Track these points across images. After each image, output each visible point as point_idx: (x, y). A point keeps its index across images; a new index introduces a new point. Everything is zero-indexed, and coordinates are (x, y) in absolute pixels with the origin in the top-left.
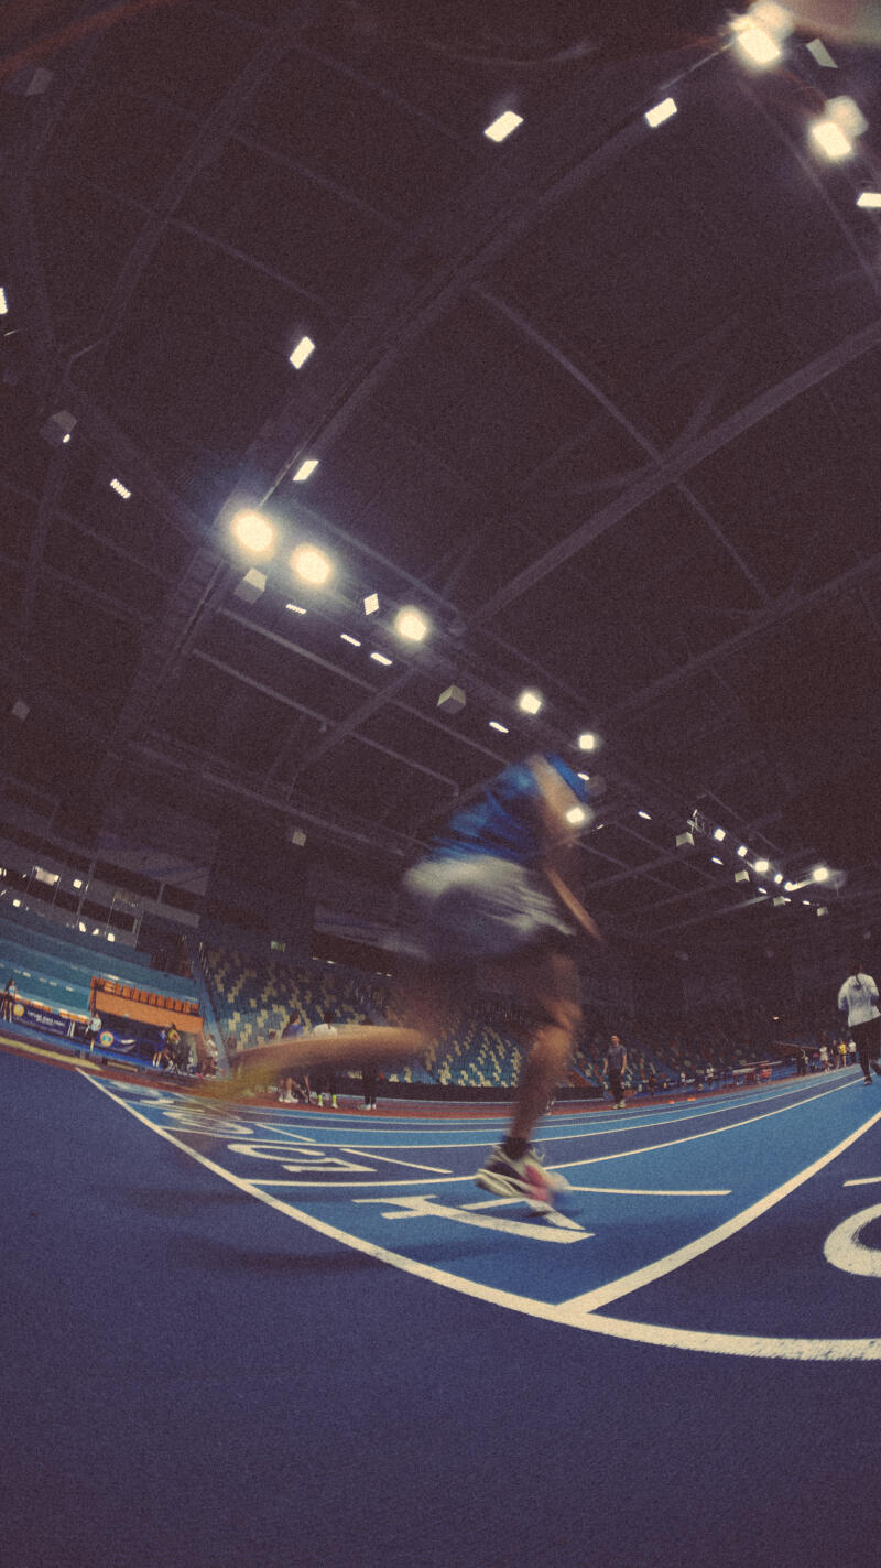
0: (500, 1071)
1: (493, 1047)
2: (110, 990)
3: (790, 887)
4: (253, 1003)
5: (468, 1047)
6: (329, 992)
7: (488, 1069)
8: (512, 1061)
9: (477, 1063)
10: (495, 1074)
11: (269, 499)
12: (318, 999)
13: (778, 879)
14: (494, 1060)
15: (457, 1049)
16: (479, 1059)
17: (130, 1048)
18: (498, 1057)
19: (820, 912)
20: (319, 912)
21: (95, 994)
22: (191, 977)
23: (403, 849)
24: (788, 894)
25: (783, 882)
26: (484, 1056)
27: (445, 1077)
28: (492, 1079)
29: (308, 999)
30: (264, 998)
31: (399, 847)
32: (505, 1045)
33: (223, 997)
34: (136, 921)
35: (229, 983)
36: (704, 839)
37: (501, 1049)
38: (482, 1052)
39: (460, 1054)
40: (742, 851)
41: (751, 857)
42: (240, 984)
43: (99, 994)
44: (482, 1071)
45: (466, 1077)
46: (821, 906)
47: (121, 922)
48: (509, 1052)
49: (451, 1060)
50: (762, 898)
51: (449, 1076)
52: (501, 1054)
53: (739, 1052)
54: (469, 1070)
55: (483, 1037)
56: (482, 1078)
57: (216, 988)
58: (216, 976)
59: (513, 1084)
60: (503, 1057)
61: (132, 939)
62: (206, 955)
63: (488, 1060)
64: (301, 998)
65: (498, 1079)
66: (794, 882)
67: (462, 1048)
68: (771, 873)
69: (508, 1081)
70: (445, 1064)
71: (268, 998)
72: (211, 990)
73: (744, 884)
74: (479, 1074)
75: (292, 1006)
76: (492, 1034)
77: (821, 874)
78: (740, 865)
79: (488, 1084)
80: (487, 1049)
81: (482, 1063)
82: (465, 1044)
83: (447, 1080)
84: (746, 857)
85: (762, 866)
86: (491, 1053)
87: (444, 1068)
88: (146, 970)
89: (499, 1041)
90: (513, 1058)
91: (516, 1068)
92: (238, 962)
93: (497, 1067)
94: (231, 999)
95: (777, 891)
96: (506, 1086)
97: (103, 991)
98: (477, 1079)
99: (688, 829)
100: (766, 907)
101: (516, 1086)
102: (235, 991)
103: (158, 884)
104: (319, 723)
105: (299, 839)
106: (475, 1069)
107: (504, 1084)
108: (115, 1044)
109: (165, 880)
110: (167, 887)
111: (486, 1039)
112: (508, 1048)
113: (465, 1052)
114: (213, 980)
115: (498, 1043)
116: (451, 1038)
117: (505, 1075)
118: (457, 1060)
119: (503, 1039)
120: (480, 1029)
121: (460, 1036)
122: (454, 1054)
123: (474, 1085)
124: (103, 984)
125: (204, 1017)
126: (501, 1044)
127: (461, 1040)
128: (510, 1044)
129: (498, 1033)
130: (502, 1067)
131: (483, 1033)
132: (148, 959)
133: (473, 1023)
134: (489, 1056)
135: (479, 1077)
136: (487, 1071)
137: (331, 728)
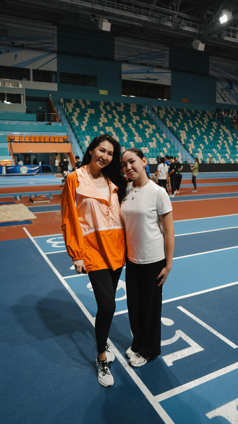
0: (229, 153)
1: (226, 136)
2: (18, 140)
4: (95, 128)
5: (212, 139)
6: (135, 114)
7: (223, 152)
9: (217, 148)
10: (227, 155)
12: (129, 120)
14: (226, 146)
15: (206, 140)
16: (218, 146)
17: (38, 171)
18: (229, 144)
20: (125, 67)
21: (11, 145)
22: (60, 121)
23: (171, 21)
26: (221, 144)
28: (225, 158)
29: (124, 122)
30: (101, 125)
31: (169, 20)
32: (233, 137)
33: (79, 128)
34: (22, 96)
35: (81, 119)
37: (230, 139)
38: (220, 141)
39: (207, 143)
42: (86, 118)
43: (12, 143)
44: (220, 153)
47: (15, 98)
49: (203, 147)
51: (202, 157)
52: (230, 142)
54: (212, 153)
55: (220, 132)
57: (75, 124)
58: (73, 117)
60: (231, 144)
61: (22, 107)
62: (65, 106)
63: (223, 148)
64: (120, 121)
65: (228, 157)
67: (209, 139)
69: (235, 158)
70: (199, 150)
71: (103, 123)
72: (72, 125)
74: (218, 155)
75: (116, 126)
76: (225, 130)
79: (223, 161)
80: (222, 139)
81: (220, 148)
82: (210, 137)
86: (225, 142)
87: (199, 152)
88: (35, 124)
89: (229, 134)
92: (83, 107)
94: (83, 128)
96: (233, 162)
97: (13, 141)
98: (217, 158)
102: (85, 123)
103: (29, 70)
106: (216, 152)
108: (29, 171)
109: (32, 67)
110: (34, 70)
111: (222, 134)
112: (235, 138)
113: (210, 142)
114: (72, 120)
115: (229, 136)
116: (203, 134)
117: (232, 155)
118: (206, 147)
119: (232, 134)
120: (219, 127)
121: (207, 133)
122: (204, 143)
123: (215, 162)
124: (13, 138)
125: (72, 142)
126: (231, 136)
127: (208, 135)
128: (235, 136)
129: (229, 129)
130: (231, 150)
131: (220, 130)
132: (34, 116)
133: (215, 124)
134: (224, 144)
135: (218, 157)
136: (222, 153)
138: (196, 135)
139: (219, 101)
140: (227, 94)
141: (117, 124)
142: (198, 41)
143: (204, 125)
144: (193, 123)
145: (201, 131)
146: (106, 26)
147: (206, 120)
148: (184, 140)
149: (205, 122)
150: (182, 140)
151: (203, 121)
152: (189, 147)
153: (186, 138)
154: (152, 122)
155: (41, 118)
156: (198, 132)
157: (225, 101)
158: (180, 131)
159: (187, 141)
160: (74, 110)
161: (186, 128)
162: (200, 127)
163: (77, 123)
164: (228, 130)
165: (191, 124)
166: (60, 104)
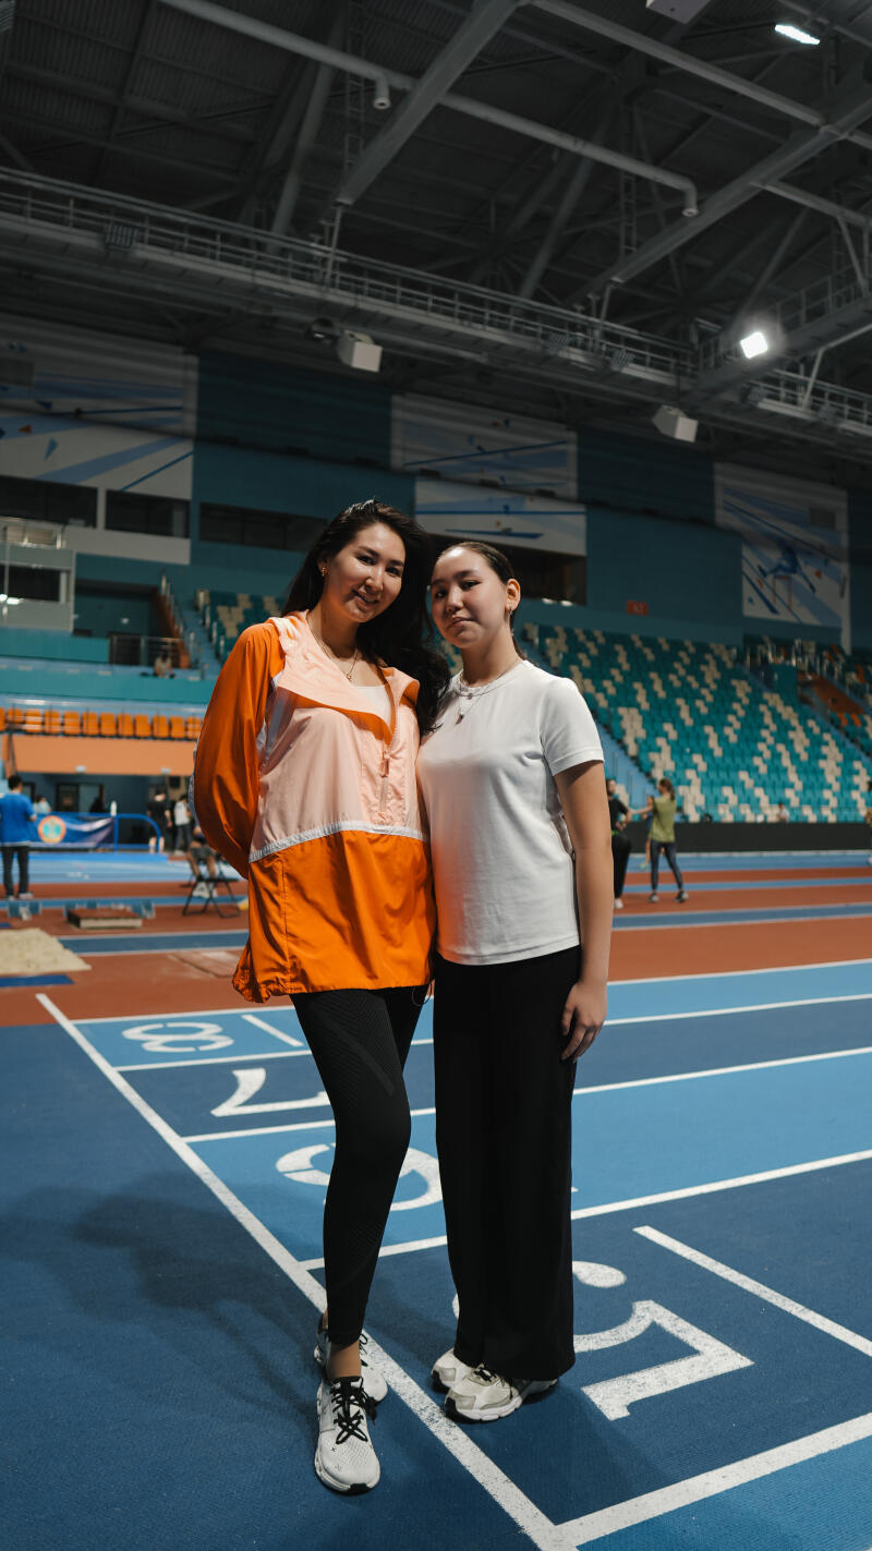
0: (799, 785)
1: (783, 729)
2: (37, 728)
5: (733, 738)
7: (774, 781)
8: (823, 764)
9: (752, 770)
10: (789, 793)
14: (786, 761)
15: (713, 743)
16: (757, 761)
17: (102, 835)
18: (794, 757)
20: (427, 493)
21: (10, 743)
23: (583, 348)
26: (767, 754)
27: (693, 800)
31: (574, 344)
32: (808, 731)
34: (63, 577)
37: (800, 740)
38: (762, 747)
39: (718, 752)
43: (17, 738)
44: (764, 786)
45: (733, 800)
47: (34, 583)
48: (816, 743)
49: (703, 767)
51: (701, 800)
52: (799, 748)
54: (737, 785)
55: (762, 715)
56: (764, 801)
59: (826, 813)
60: (804, 757)
61: (62, 614)
62: (215, 617)
63: (775, 767)
65: (795, 802)
67: (723, 739)
69: (818, 804)
70: (690, 774)
74: (759, 792)
76: (780, 709)
80: (770, 740)
81: (763, 769)
82: (728, 731)
83: (698, 809)
86: (781, 748)
87: (689, 783)
88: (104, 672)
89: (795, 722)
90: (825, 757)
91: (830, 779)
96: (813, 819)
97: (20, 731)
98: (755, 805)
101: (832, 819)
103: (93, 492)
104: (370, 86)
105: (365, 356)
106: (749, 783)
107: (808, 813)
108: (71, 836)
109: (104, 483)
110: (111, 495)
111: (768, 720)
112: (815, 737)
113: (729, 750)
115: (794, 729)
116: (700, 721)
117: (809, 794)
118: (714, 765)
119: (803, 720)
120: (756, 699)
121: (718, 717)
122: (707, 753)
123: (750, 818)
124: (21, 719)
126: (799, 729)
127: (719, 725)
128: (816, 730)
129: (793, 705)
130: (802, 776)
131: (763, 708)
132: (102, 646)
133: (742, 689)
134: (776, 756)
135: (758, 800)
136: (774, 786)
137: (397, 96)
138: (678, 723)
139: (754, 610)
140: (780, 586)
142: (674, 412)
143: (704, 692)
144: (667, 685)
145: (694, 711)
147: (711, 673)
148: (636, 741)
149: (708, 680)
150: (629, 740)
151: (700, 677)
152: (653, 765)
153: (642, 734)
155: (125, 654)
156: (684, 714)
157: (773, 610)
158: (622, 711)
159: (647, 746)
161: (641, 698)
162: (691, 696)
164: (790, 709)
165: (658, 687)
166: (196, 608)
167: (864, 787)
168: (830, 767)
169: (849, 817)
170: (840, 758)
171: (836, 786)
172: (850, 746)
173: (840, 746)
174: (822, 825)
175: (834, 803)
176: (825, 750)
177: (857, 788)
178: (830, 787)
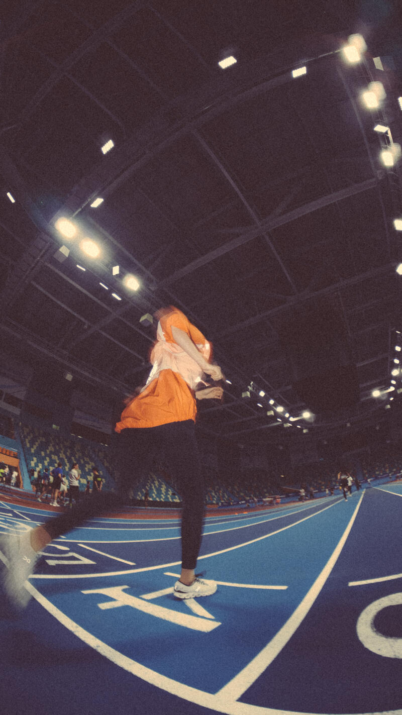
0: (156, 493)
3: (292, 419)
4: (43, 454)
6: (78, 451)
8: (162, 489)
10: (153, 495)
11: (77, 214)
12: (73, 454)
13: (287, 415)
14: (153, 488)
18: (155, 487)
19: (305, 431)
20: (76, 413)
22: (15, 439)
24: (290, 422)
25: (289, 417)
26: (149, 486)
29: (68, 454)
30: (48, 452)
32: (159, 482)
33: (29, 450)
35: (32, 443)
36: (255, 395)
37: (157, 483)
38: (148, 484)
40: (272, 402)
41: (275, 405)
42: (37, 444)
45: (140, 495)
46: (306, 428)
48: (160, 486)
50: (278, 423)
52: (156, 485)
53: (265, 490)
57: (26, 445)
58: (26, 439)
59: (162, 499)
60: (157, 487)
62: (22, 429)
64: (65, 453)
65: (155, 497)
66: (294, 417)
68: (284, 413)
69: (160, 497)
71: (50, 452)
72: (24, 445)
73: (271, 416)
75: (61, 456)
76: (153, 476)
77: (306, 415)
78: (270, 408)
84: (274, 405)
85: (280, 409)
86: (152, 484)
90: (162, 487)
91: (163, 492)
92: (37, 434)
93: (155, 491)
94: (33, 451)
95: (286, 420)
99: (248, 390)
100: (281, 427)
101: (163, 501)
102: (35, 447)
103: (3, 393)
104: (84, 324)
107: (158, 499)
109: (5, 391)
110: (6, 394)
114: (25, 441)
117: (158, 495)
119: (158, 478)
125: (20, 459)
129: (156, 475)
134: (151, 486)
137: (89, 327)
141: (62, 455)
146: (69, 377)
154: (92, 460)
160: (28, 434)
163: (28, 445)
166: (19, 426)
167: (171, 494)
168: (163, 490)
169: (167, 500)
170: (165, 488)
171: (165, 494)
172: (167, 485)
173: (166, 485)
174: (161, 502)
175: (164, 497)
176: (162, 486)
177: (169, 494)
178: (163, 494)
